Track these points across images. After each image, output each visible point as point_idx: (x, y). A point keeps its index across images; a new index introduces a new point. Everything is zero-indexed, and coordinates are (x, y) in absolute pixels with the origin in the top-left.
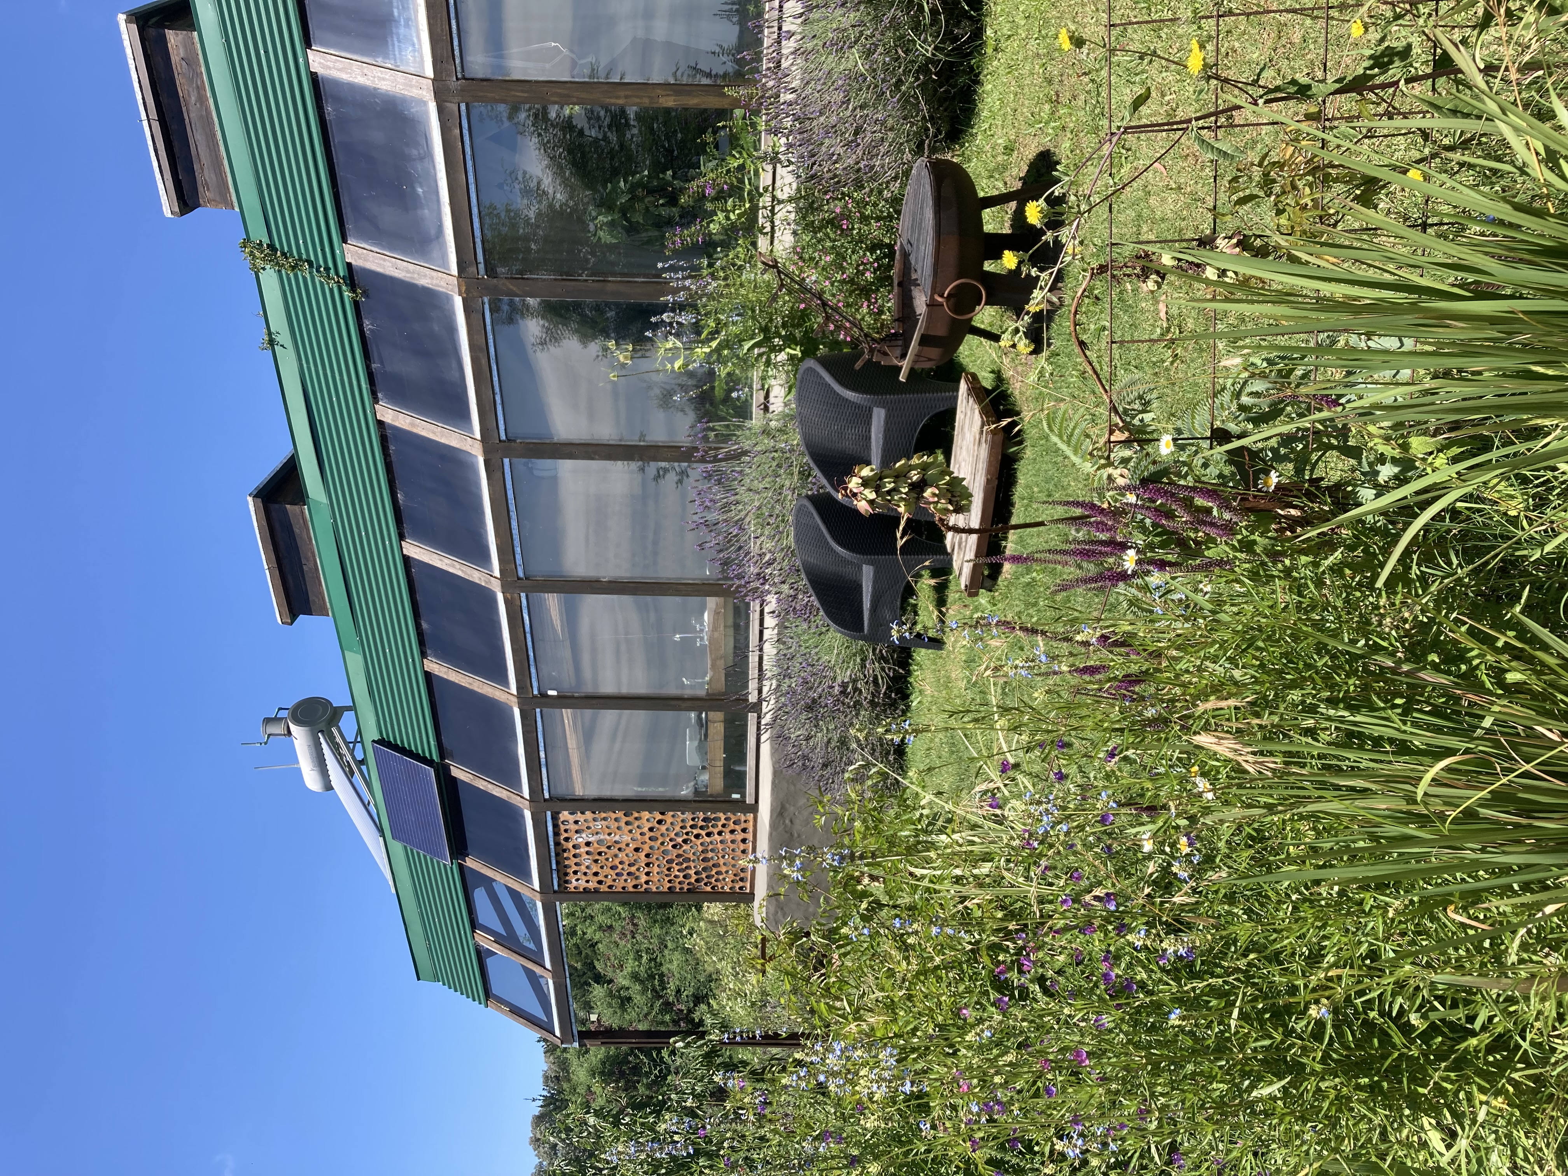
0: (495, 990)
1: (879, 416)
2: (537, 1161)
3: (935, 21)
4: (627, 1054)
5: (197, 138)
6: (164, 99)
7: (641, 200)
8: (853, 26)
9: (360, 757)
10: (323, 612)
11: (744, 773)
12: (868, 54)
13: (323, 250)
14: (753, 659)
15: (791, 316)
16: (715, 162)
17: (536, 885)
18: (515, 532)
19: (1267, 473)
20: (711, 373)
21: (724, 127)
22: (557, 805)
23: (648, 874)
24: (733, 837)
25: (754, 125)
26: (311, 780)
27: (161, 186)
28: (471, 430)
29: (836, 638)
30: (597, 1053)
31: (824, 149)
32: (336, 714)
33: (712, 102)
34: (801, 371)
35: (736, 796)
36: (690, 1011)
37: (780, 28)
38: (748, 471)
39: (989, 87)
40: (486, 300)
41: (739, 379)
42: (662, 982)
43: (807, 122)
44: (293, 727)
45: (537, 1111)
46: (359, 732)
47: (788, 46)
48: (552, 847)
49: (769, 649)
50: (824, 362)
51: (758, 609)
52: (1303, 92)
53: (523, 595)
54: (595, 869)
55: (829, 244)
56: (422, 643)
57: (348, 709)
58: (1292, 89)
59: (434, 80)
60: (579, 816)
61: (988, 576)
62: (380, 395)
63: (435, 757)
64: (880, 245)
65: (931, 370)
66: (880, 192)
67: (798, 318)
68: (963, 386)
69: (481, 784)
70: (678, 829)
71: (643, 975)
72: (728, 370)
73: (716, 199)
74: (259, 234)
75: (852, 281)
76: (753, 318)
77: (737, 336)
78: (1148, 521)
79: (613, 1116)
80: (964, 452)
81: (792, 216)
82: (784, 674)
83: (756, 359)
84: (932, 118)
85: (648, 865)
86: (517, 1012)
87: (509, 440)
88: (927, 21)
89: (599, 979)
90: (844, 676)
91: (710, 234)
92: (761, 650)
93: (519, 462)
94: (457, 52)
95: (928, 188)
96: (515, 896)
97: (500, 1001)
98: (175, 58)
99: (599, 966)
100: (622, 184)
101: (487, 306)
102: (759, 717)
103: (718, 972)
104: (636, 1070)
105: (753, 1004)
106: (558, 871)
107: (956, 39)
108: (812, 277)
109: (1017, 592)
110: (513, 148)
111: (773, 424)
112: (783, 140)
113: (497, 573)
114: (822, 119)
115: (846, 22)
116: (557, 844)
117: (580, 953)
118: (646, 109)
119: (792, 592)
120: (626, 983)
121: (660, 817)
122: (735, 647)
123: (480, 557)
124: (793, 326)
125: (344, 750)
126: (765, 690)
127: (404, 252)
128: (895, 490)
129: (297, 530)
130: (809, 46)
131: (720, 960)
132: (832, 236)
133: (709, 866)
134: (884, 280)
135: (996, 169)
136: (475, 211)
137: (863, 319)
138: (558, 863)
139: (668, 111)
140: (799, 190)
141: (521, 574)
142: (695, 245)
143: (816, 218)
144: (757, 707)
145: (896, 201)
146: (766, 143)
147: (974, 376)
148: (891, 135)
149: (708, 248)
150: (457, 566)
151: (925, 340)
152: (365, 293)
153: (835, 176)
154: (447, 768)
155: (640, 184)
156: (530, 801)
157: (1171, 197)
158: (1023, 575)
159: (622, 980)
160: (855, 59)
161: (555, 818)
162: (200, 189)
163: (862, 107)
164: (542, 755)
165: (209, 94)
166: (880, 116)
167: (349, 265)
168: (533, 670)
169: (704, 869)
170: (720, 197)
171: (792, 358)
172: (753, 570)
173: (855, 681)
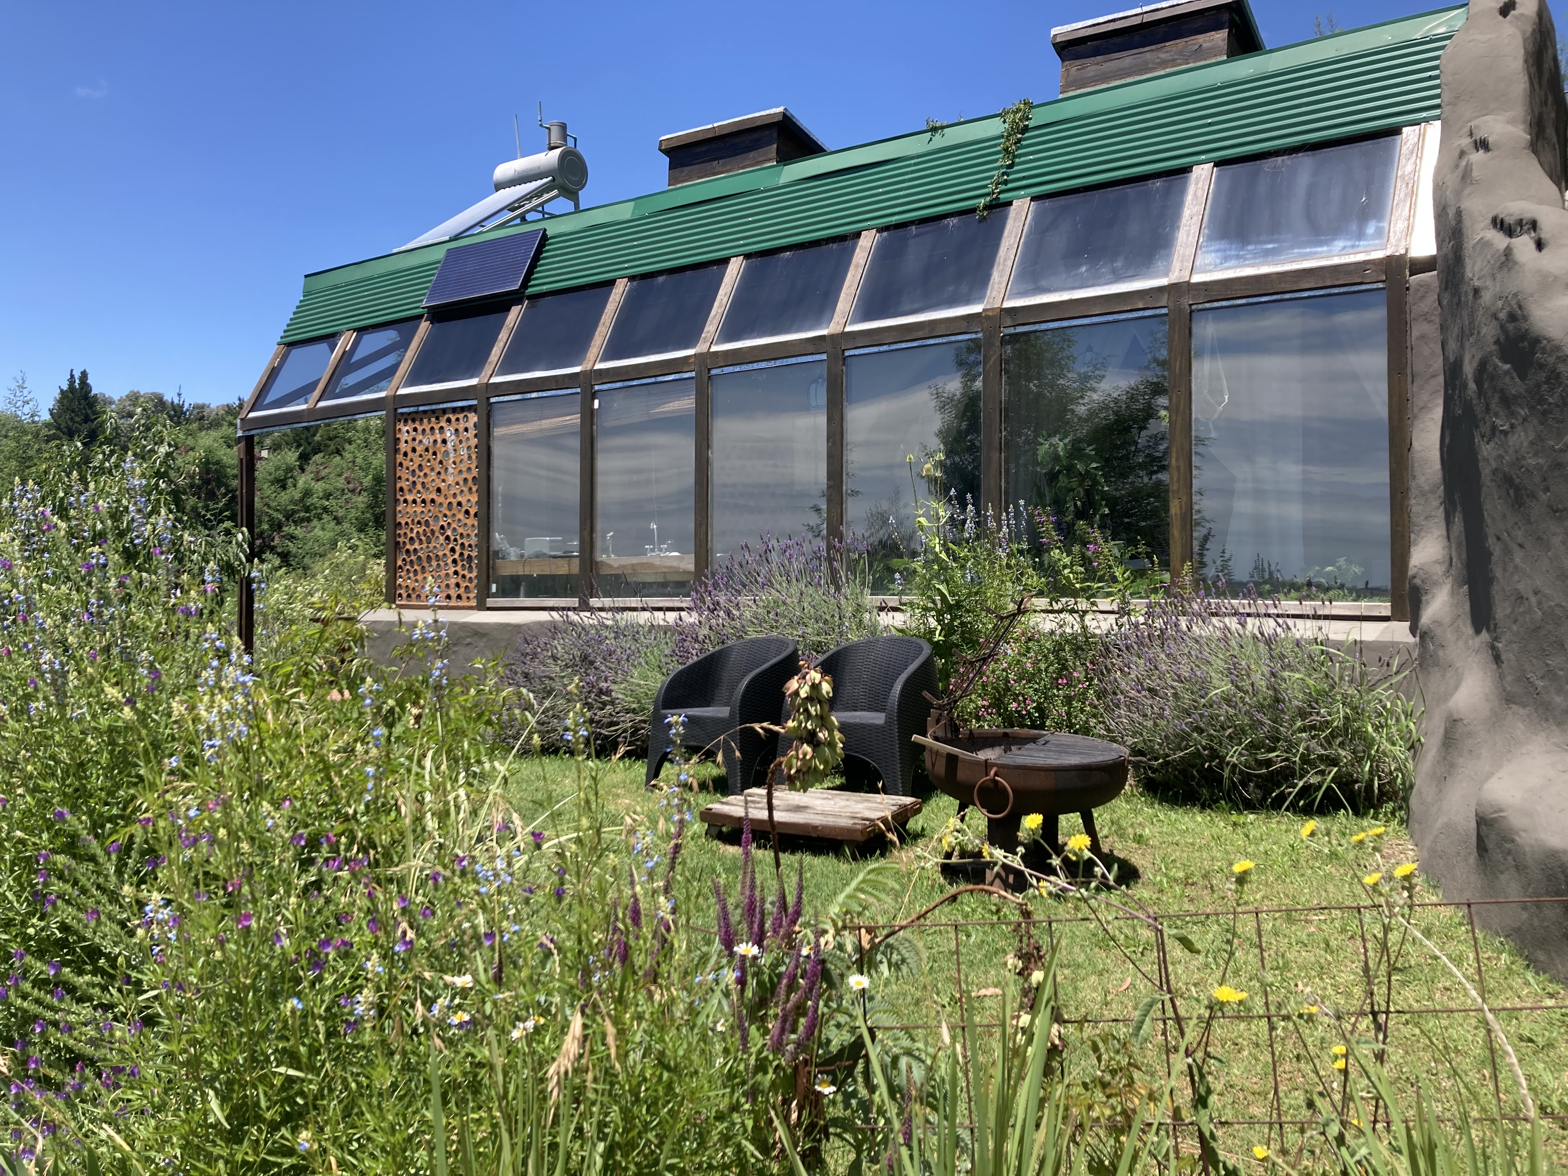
0: (296, 352)
1: (877, 718)
2: (116, 398)
3: (1261, 764)
4: (227, 486)
5: (1127, 59)
6: (1162, 28)
7: (1081, 484)
8: (1253, 685)
9: (529, 217)
10: (672, 181)
11: (518, 596)
12: (1227, 700)
13: (1024, 178)
14: (633, 602)
15: (972, 631)
16: (1118, 555)
17: (402, 391)
18: (755, 366)
19: (833, 1083)
20: (914, 554)
21: (1153, 563)
22: (483, 411)
23: (414, 501)
24: (453, 586)
25: (1155, 591)
26: (504, 170)
27: (1080, 25)
28: (853, 322)
29: (656, 682)
30: (231, 457)
31: (1135, 659)
32: (571, 193)
33: (1176, 550)
34: (919, 641)
35: (494, 588)
36: (272, 549)
37: (1249, 615)
38: (821, 592)
39: (1199, 818)
40: (980, 335)
41: (910, 582)
42: (302, 520)
43: (1159, 642)
44: (558, 152)
45: (168, 398)
46: (553, 216)
47: (1232, 623)
48: (442, 406)
49: (643, 617)
50: (928, 664)
51: (684, 605)
52: (1201, 1101)
53: (693, 374)
54: (420, 449)
55: (1043, 666)
56: (644, 276)
57: (577, 206)
58: (1202, 1091)
59: (1188, 283)
60: (472, 432)
61: (721, 832)
62: (885, 234)
63: (530, 291)
64: (1043, 715)
65: (923, 770)
66: (1094, 716)
67: (970, 637)
68: (908, 800)
69: (503, 336)
70: (460, 530)
71: (309, 501)
72: (919, 569)
73: (1083, 557)
74: (1037, 117)
75: (1007, 689)
76: (969, 595)
77: (952, 578)
78: (783, 969)
79: (166, 472)
80: (843, 803)
81: (1068, 630)
82: (618, 631)
83: (929, 597)
84: (1167, 763)
85: (423, 501)
86: (273, 374)
87: (845, 359)
88: (1260, 757)
89: (304, 458)
90: (618, 692)
91: (1048, 551)
92: (644, 609)
93: (823, 370)
94: (1216, 304)
95: (1100, 759)
96: (391, 371)
97: (284, 358)
98: (1201, 39)
99: (318, 458)
100: (1094, 465)
101: (973, 336)
102: (574, 609)
103: (313, 576)
104: (212, 496)
105: (281, 612)
106: (417, 412)
107: (1245, 785)
108: (1010, 650)
109: (705, 860)
110: (1127, 364)
111: (867, 616)
112: (1141, 620)
113: (714, 349)
114: (1163, 656)
115: (1257, 677)
116: (444, 411)
117: (330, 439)
118: (1167, 491)
119: (701, 638)
120: (301, 483)
121: (472, 512)
122: (644, 584)
123: (730, 332)
124: (963, 632)
125: (535, 202)
126: (603, 614)
127: (1024, 255)
128: (809, 716)
129: (752, 154)
130: (1233, 643)
131: (325, 578)
132: (1051, 669)
133: (423, 564)
134: (1009, 720)
135: (1120, 827)
136: (1065, 324)
137: (971, 701)
138: (425, 412)
139: (1167, 511)
140: (1094, 636)
141: (713, 372)
142: (1038, 535)
143: (1067, 654)
144: (584, 606)
145: (1086, 731)
146: (1139, 604)
147: (919, 811)
148: (1150, 724)
149: (1037, 549)
150: (721, 311)
151: (952, 759)
152: (983, 219)
153: (1109, 671)
154: (519, 302)
155: (1095, 482)
156: (487, 385)
157: (1099, 997)
158: (723, 864)
159: (303, 481)
160: (1221, 687)
161: (470, 408)
162: (1079, 62)
163: (1175, 695)
164: (534, 395)
165: (1168, 70)
166: (1167, 713)
167: (1010, 203)
168: (619, 385)
169: (419, 558)
170: (1086, 561)
171: (932, 632)
172: (722, 599)
173: (612, 703)
